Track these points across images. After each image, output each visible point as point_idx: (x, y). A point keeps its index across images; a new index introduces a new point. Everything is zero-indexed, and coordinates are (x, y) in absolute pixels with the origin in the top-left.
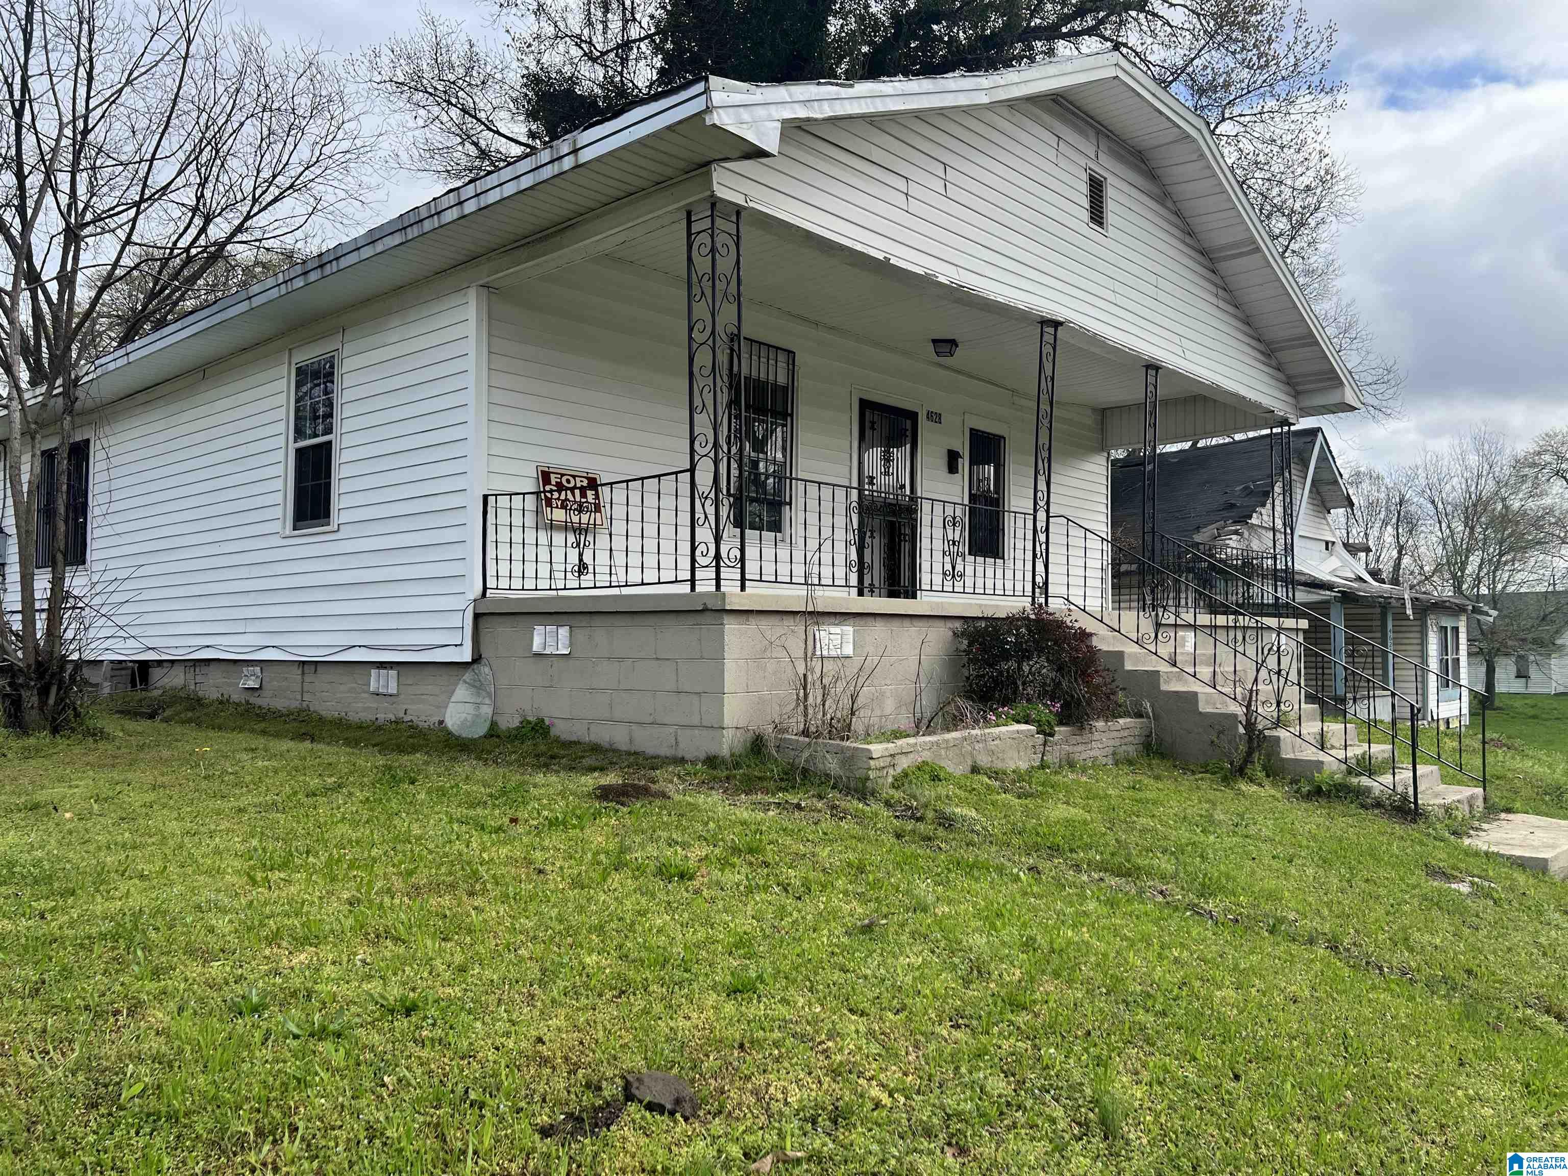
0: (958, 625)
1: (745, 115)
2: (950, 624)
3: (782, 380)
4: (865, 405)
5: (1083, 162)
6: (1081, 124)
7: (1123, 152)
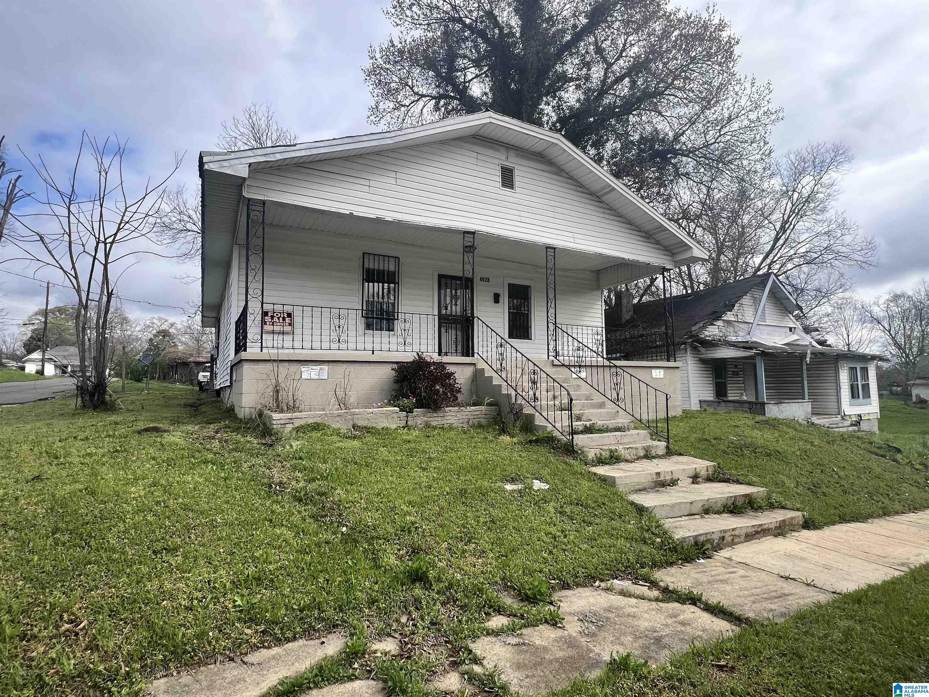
0: (395, 366)
1: (225, 164)
2: (391, 365)
3: (392, 268)
4: (441, 277)
5: (497, 162)
6: (495, 146)
7: (528, 155)
